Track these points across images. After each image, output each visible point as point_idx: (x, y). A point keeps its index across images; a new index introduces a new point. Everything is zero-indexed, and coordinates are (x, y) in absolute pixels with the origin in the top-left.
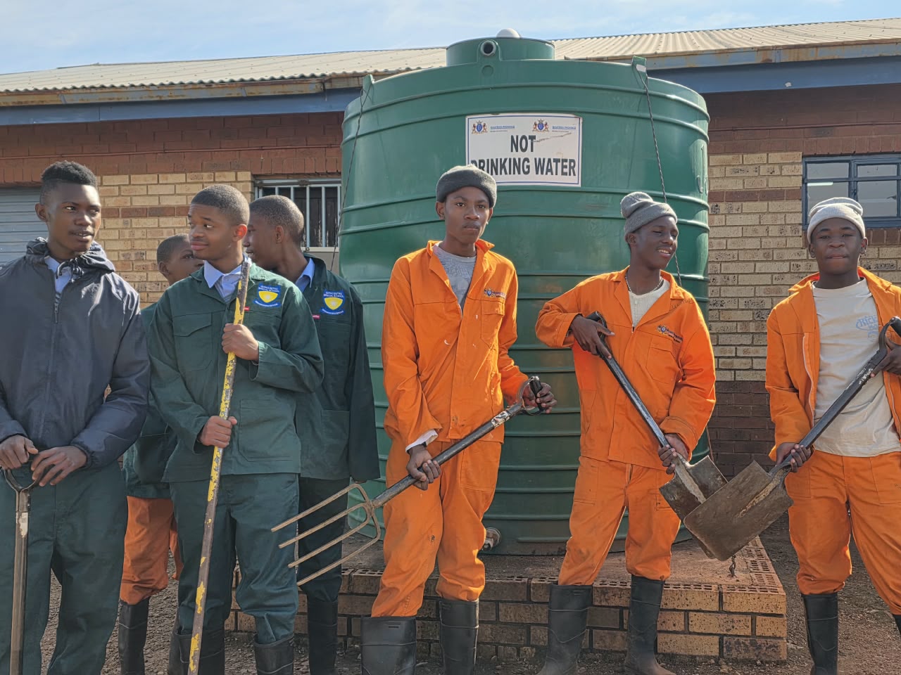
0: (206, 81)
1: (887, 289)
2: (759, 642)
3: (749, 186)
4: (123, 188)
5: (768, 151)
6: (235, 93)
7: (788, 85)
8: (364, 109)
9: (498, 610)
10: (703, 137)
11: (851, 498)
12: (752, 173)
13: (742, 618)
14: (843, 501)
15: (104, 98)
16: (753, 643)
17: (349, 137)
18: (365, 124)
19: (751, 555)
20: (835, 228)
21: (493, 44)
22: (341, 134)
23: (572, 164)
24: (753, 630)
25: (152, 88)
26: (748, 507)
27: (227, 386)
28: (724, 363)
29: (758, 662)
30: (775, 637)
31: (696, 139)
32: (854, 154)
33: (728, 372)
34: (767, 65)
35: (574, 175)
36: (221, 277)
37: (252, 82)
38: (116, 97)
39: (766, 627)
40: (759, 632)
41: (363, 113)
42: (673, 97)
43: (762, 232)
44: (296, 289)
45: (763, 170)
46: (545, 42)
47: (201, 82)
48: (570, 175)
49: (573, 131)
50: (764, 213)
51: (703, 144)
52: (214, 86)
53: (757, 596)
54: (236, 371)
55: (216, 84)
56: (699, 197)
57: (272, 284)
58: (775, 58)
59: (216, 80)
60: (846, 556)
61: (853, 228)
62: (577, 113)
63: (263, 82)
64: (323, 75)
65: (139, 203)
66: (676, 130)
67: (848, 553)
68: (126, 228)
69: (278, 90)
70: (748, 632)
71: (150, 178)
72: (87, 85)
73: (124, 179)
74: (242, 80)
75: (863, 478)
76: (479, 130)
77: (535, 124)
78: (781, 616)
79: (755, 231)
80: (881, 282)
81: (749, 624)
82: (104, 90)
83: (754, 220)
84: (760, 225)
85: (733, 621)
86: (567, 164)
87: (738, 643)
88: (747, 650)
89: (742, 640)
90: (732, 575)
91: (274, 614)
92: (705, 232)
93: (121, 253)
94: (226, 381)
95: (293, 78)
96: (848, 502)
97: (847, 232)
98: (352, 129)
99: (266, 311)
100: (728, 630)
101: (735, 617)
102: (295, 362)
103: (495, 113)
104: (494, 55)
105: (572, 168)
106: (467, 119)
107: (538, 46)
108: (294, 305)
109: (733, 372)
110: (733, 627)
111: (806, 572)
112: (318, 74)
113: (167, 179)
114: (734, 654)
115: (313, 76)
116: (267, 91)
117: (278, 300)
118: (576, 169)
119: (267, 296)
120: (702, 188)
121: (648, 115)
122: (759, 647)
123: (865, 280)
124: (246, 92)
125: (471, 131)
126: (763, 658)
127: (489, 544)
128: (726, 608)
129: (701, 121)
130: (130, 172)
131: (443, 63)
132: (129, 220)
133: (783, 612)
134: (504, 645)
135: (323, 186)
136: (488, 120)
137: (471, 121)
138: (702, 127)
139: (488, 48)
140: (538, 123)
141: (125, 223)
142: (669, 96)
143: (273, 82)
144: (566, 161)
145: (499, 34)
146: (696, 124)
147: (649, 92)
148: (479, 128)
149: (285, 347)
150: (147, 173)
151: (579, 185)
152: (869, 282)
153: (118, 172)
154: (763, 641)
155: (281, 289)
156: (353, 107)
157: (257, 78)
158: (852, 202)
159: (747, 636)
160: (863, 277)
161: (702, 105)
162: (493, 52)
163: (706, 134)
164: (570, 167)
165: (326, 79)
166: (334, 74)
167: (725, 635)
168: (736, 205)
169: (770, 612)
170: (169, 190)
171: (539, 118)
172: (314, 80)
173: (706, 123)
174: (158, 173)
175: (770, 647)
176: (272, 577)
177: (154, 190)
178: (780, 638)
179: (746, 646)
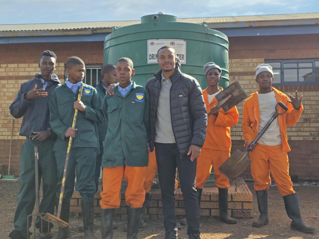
0: (50, 29)
1: (281, 94)
2: (244, 211)
3: (245, 70)
4: (15, 69)
5: (252, 58)
6: (60, 34)
7: (258, 34)
8: (113, 37)
9: (158, 203)
10: (227, 50)
11: (270, 160)
12: (246, 65)
13: (239, 203)
14: (267, 160)
15: (11, 35)
16: (242, 212)
17: (106, 47)
18: (113, 42)
19: (243, 188)
20: (265, 74)
21: (157, 16)
22: (103, 47)
23: (183, 56)
24: (242, 207)
25: (29, 31)
26: (238, 163)
27: (75, 119)
28: (237, 133)
29: (244, 218)
30: (250, 210)
31: (224, 50)
32: (282, 59)
33: (239, 137)
34: (251, 27)
35: (184, 60)
36: (73, 85)
37: (67, 30)
38: (15, 35)
39: (246, 206)
40: (244, 208)
41: (113, 39)
42: (217, 35)
43: (250, 86)
44: (96, 90)
45: (251, 65)
46: (174, 16)
47: (48, 30)
48: (182, 59)
49: (183, 45)
50: (251, 80)
51: (227, 52)
52: (52, 31)
53: (243, 196)
54: (78, 115)
55: (53, 30)
56: (225, 69)
57: (88, 88)
58: (253, 25)
59: (53, 29)
60: (269, 179)
61: (270, 75)
62: (185, 40)
63: (71, 30)
64: (93, 28)
65: (21, 74)
66: (218, 46)
67: (270, 177)
68: (16, 84)
69: (76, 33)
70: (241, 208)
71: (26, 65)
72: (5, 30)
73: (15, 65)
74: (63, 29)
75: (273, 152)
76: (152, 45)
77: (171, 43)
78: (251, 202)
79: (248, 86)
80: (279, 92)
81: (241, 205)
82: (11, 32)
83: (247, 82)
84: (250, 84)
85: (236, 205)
86: (181, 56)
87: (237, 211)
88: (240, 214)
89: (239, 211)
90: (236, 191)
91: (88, 192)
92: (228, 81)
93: (14, 93)
94: (74, 118)
95: (82, 29)
96: (268, 161)
97: (269, 76)
98: (107, 45)
99: (87, 96)
100: (234, 207)
101: (237, 203)
102: (97, 112)
103: (158, 39)
104: (157, 20)
105: (183, 57)
106: (148, 41)
107: (172, 17)
108: (95, 95)
109: (241, 137)
110: (236, 206)
111: (257, 184)
112: (91, 27)
113: (32, 65)
114: (236, 215)
115: (89, 28)
116: (72, 33)
117: (91, 93)
118: (184, 58)
119: (87, 92)
120: (226, 66)
121: (208, 41)
122: (244, 213)
123: (274, 91)
124: (65, 33)
125: (149, 45)
126: (246, 216)
127: (155, 183)
128: (234, 200)
129: (226, 44)
130: (18, 62)
131: (140, 22)
132: (17, 80)
133: (252, 200)
134: (160, 215)
135: (91, 69)
136: (155, 41)
137: (149, 42)
138: (227, 46)
139: (155, 17)
140: (171, 42)
141: (16, 82)
142: (215, 35)
143: (74, 30)
144: (181, 55)
145: (159, 13)
146: (224, 45)
147: (208, 33)
148: (152, 44)
149: (93, 107)
150: (25, 63)
151: (185, 63)
152: (275, 91)
153: (14, 63)
154: (246, 211)
155: (91, 90)
156: (107, 38)
157: (69, 29)
158: (269, 66)
159: (240, 209)
160: (273, 90)
161: (226, 39)
162: (157, 19)
163: (228, 48)
164: (182, 57)
165: (94, 29)
166: (97, 28)
167: (233, 209)
168: (241, 77)
169: (247, 201)
170: (33, 69)
171: (172, 41)
172: (90, 30)
173: (228, 45)
174: (29, 63)
175: (248, 213)
176: (88, 180)
177: (27, 69)
178: (251, 210)
179: (240, 212)
